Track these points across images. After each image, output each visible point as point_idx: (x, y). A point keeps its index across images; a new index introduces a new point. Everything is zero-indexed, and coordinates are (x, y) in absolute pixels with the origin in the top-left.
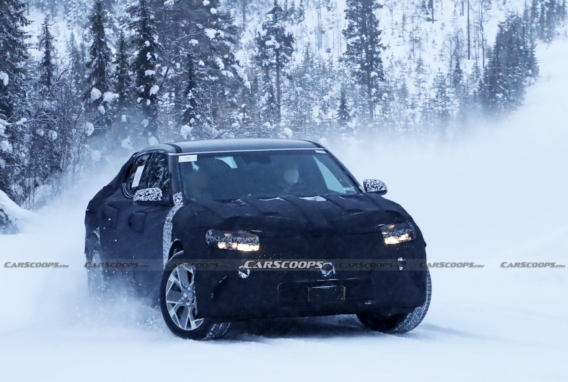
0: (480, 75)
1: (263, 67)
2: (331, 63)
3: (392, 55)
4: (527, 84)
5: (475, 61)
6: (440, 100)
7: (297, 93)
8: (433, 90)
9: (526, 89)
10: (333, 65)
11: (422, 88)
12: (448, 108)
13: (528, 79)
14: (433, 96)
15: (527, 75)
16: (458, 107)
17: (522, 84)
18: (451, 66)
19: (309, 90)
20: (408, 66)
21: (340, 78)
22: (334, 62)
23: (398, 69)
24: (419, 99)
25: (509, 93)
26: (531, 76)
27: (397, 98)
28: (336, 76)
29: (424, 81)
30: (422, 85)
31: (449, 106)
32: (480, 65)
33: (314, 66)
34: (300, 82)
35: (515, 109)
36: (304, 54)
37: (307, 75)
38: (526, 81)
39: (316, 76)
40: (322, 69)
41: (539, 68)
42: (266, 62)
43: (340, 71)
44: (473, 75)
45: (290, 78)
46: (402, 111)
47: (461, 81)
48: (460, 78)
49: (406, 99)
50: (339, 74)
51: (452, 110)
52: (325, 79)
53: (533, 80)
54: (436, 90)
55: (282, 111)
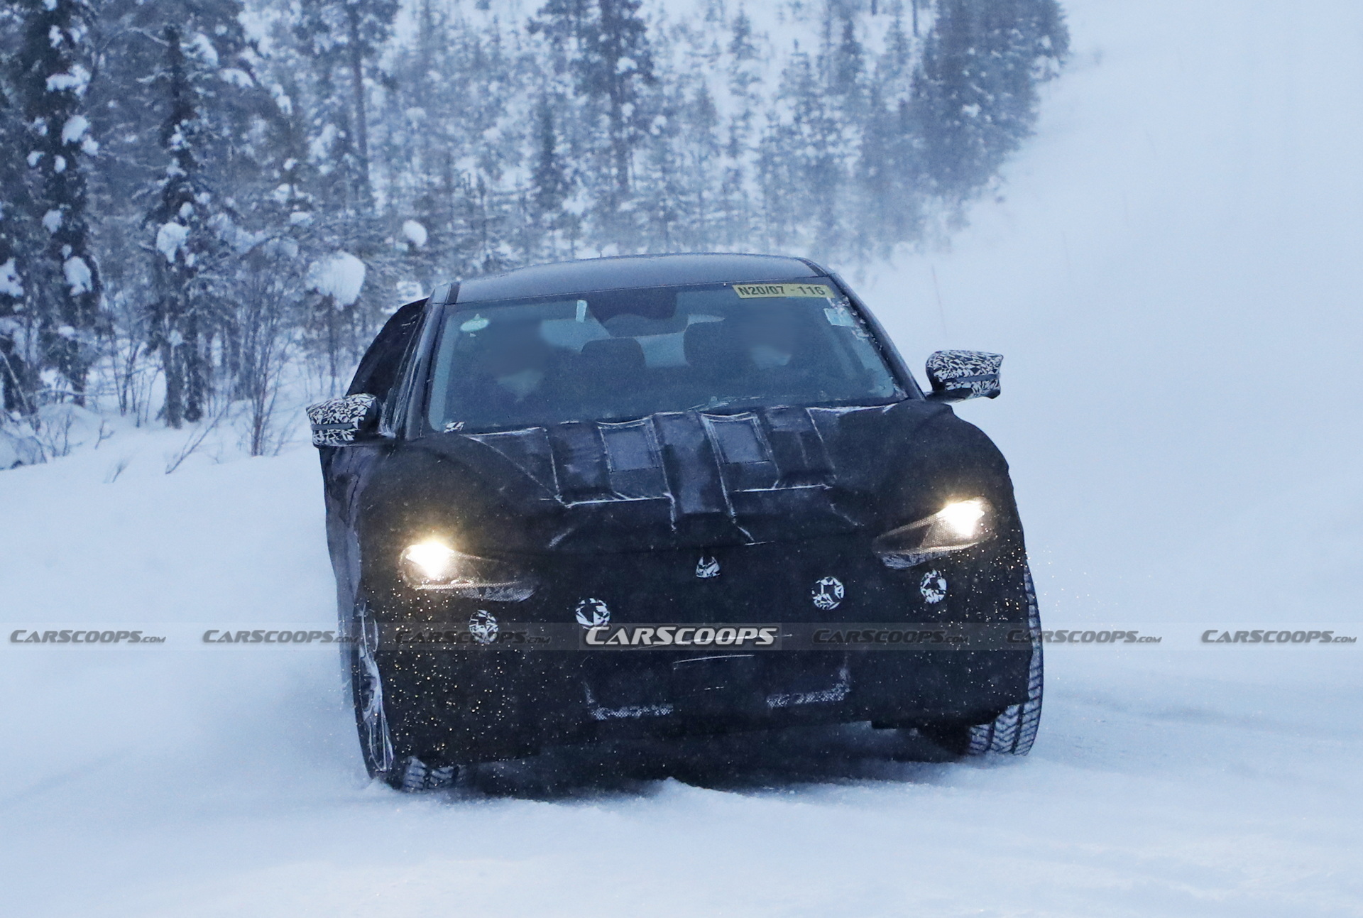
0: (907, 55)
1: (316, 57)
2: (497, 39)
3: (662, 11)
4: (1039, 75)
5: (893, 19)
6: (806, 129)
7: (409, 123)
8: (781, 103)
9: (1041, 90)
10: (502, 44)
11: (753, 97)
12: (831, 150)
13: (1041, 61)
14: (787, 118)
15: (1039, 51)
16: (858, 147)
17: (1025, 77)
18: (827, 34)
19: (441, 115)
20: (709, 39)
21: (525, 79)
22: (503, 36)
23: (681, 48)
24: (747, 128)
25: (997, 101)
26: (1048, 53)
27: (686, 127)
28: (512, 74)
29: (756, 80)
30: (752, 88)
31: (834, 144)
32: (907, 27)
33: (451, 49)
34: (416, 93)
35: (1016, 147)
36: (418, 16)
37: (435, 75)
38: (1038, 69)
39: (457, 76)
40: (471, 56)
41: (1071, 30)
42: (322, 42)
43: (522, 59)
44: (888, 57)
45: (390, 83)
46: (705, 165)
47: (860, 75)
48: (857, 67)
49: (713, 130)
50: (520, 68)
51: (842, 156)
52: (484, 83)
53: (1054, 64)
54: (792, 101)
55: (371, 177)
